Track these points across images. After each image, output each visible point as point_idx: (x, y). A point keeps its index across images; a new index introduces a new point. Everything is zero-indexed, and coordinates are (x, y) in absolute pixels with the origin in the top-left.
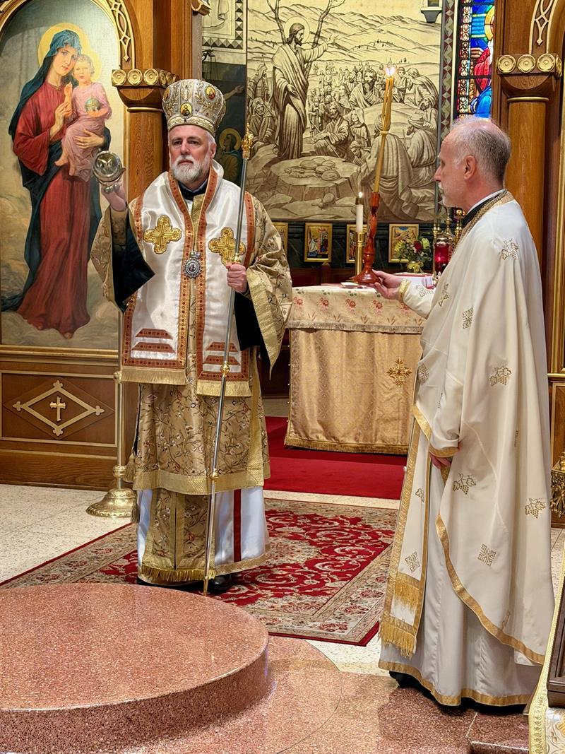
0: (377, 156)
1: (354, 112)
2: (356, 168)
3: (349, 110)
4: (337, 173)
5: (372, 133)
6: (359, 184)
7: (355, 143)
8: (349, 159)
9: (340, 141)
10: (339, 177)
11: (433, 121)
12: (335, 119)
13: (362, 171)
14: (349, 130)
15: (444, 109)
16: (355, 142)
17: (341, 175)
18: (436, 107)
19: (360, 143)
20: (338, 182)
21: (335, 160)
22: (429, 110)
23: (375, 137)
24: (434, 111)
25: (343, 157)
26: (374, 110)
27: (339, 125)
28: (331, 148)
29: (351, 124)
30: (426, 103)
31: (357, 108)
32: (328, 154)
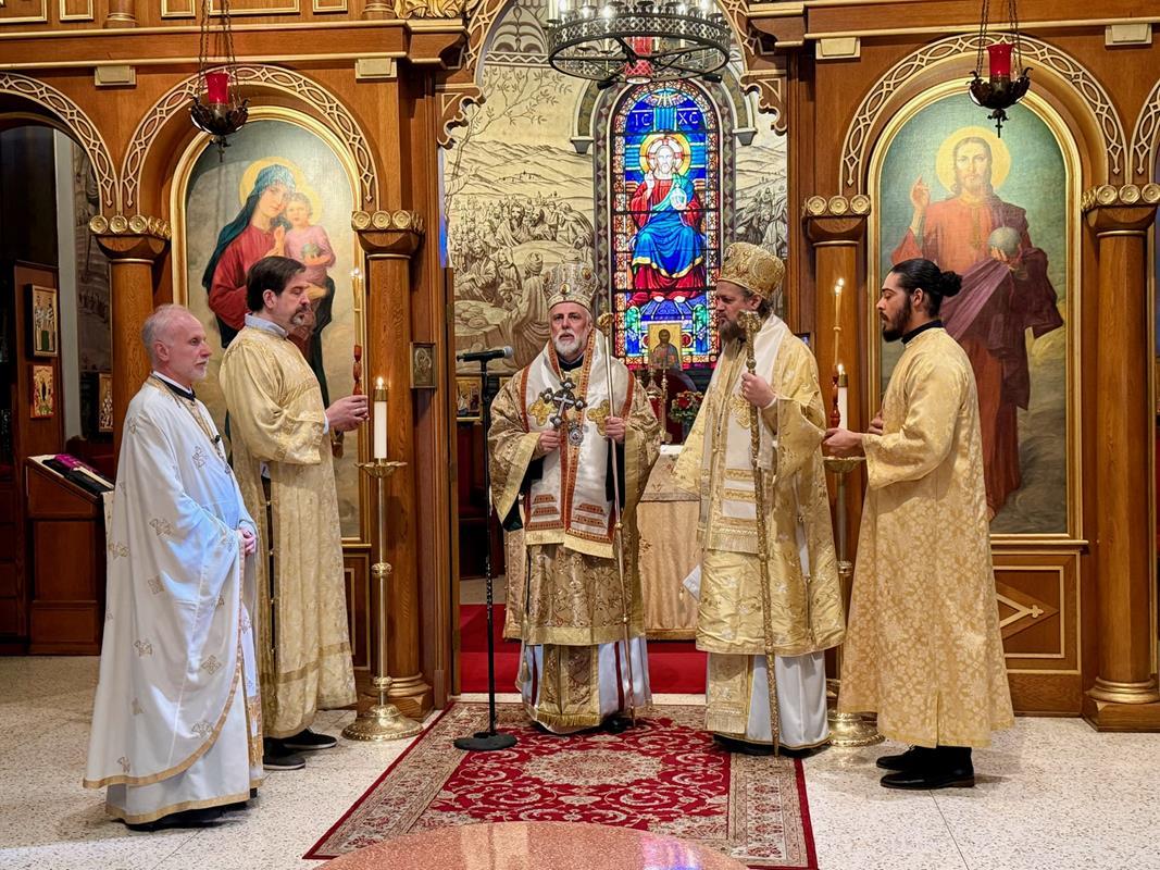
0: (529, 300)
1: (501, 251)
2: (506, 314)
3: (495, 249)
4: (485, 319)
5: (523, 275)
6: (510, 331)
7: (503, 286)
8: (498, 304)
9: (487, 283)
10: (488, 324)
11: (590, 260)
12: (480, 259)
13: (514, 316)
14: (497, 271)
15: (601, 247)
16: (504, 284)
17: (490, 322)
18: (592, 245)
19: (509, 285)
20: (487, 330)
21: (482, 305)
22: (585, 248)
23: (526, 279)
24: (590, 250)
25: (491, 302)
26: (525, 248)
27: (485, 266)
28: (477, 292)
29: (498, 264)
30: (581, 241)
31: (504, 247)
32: (474, 298)
